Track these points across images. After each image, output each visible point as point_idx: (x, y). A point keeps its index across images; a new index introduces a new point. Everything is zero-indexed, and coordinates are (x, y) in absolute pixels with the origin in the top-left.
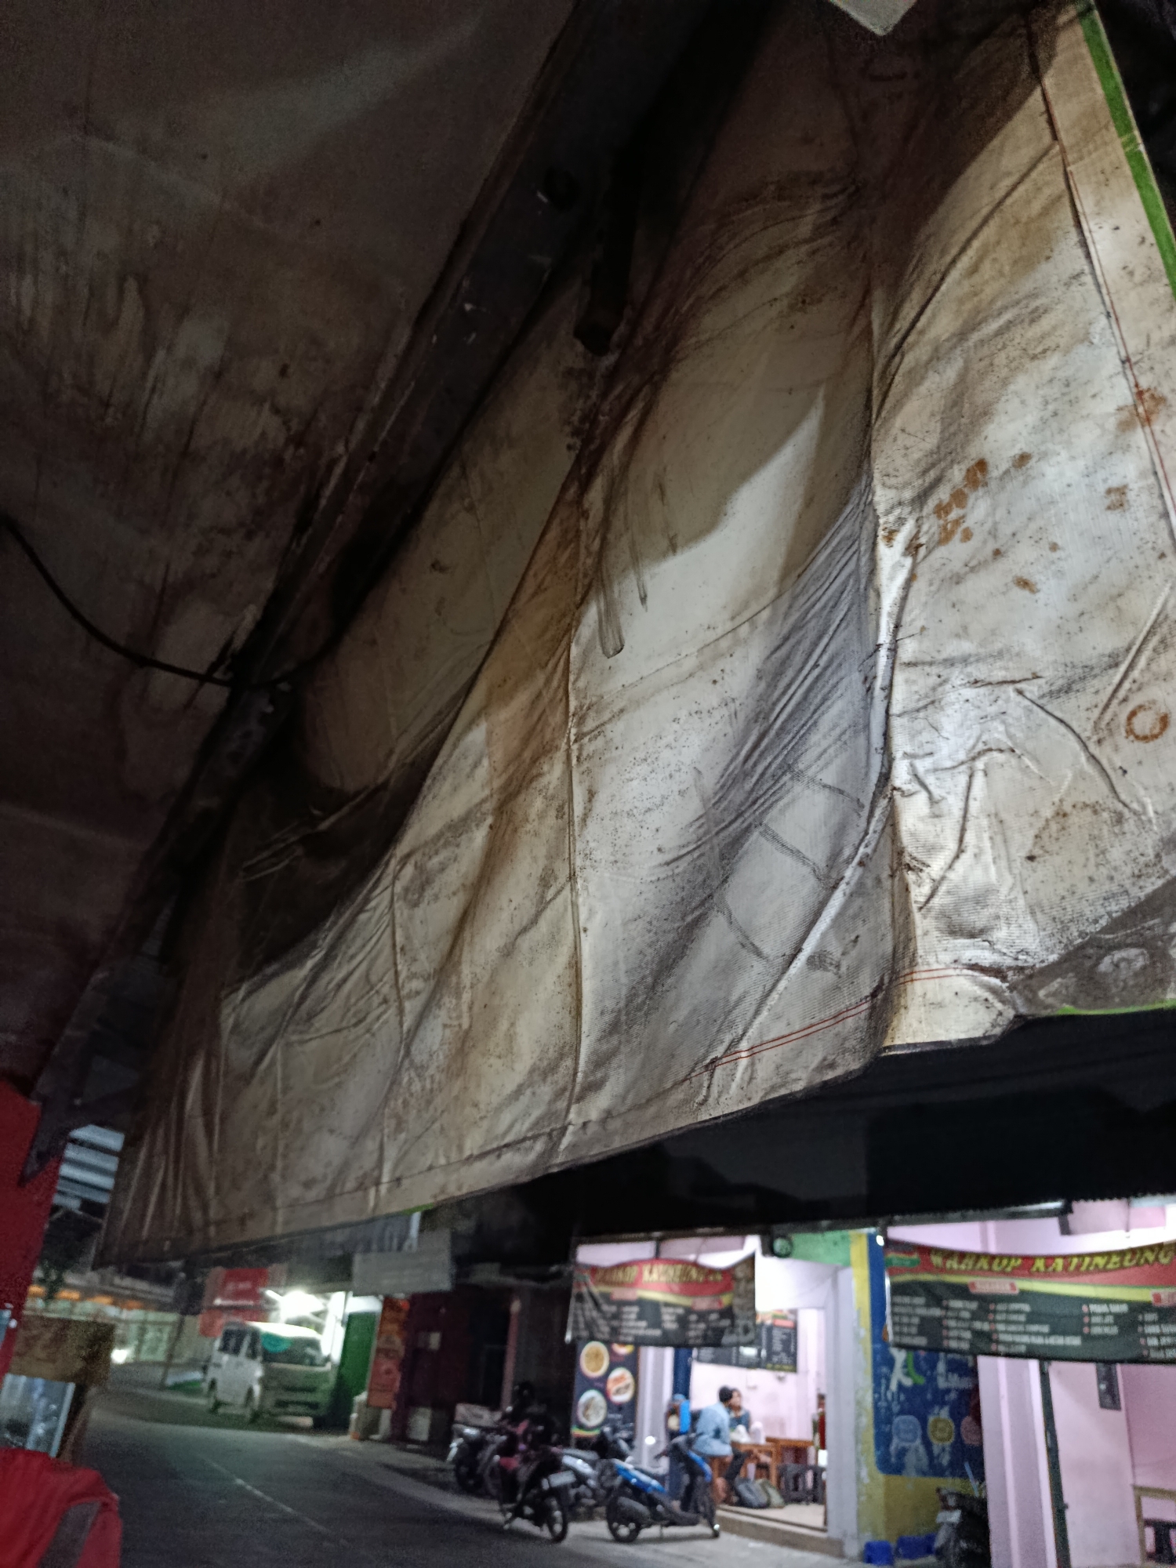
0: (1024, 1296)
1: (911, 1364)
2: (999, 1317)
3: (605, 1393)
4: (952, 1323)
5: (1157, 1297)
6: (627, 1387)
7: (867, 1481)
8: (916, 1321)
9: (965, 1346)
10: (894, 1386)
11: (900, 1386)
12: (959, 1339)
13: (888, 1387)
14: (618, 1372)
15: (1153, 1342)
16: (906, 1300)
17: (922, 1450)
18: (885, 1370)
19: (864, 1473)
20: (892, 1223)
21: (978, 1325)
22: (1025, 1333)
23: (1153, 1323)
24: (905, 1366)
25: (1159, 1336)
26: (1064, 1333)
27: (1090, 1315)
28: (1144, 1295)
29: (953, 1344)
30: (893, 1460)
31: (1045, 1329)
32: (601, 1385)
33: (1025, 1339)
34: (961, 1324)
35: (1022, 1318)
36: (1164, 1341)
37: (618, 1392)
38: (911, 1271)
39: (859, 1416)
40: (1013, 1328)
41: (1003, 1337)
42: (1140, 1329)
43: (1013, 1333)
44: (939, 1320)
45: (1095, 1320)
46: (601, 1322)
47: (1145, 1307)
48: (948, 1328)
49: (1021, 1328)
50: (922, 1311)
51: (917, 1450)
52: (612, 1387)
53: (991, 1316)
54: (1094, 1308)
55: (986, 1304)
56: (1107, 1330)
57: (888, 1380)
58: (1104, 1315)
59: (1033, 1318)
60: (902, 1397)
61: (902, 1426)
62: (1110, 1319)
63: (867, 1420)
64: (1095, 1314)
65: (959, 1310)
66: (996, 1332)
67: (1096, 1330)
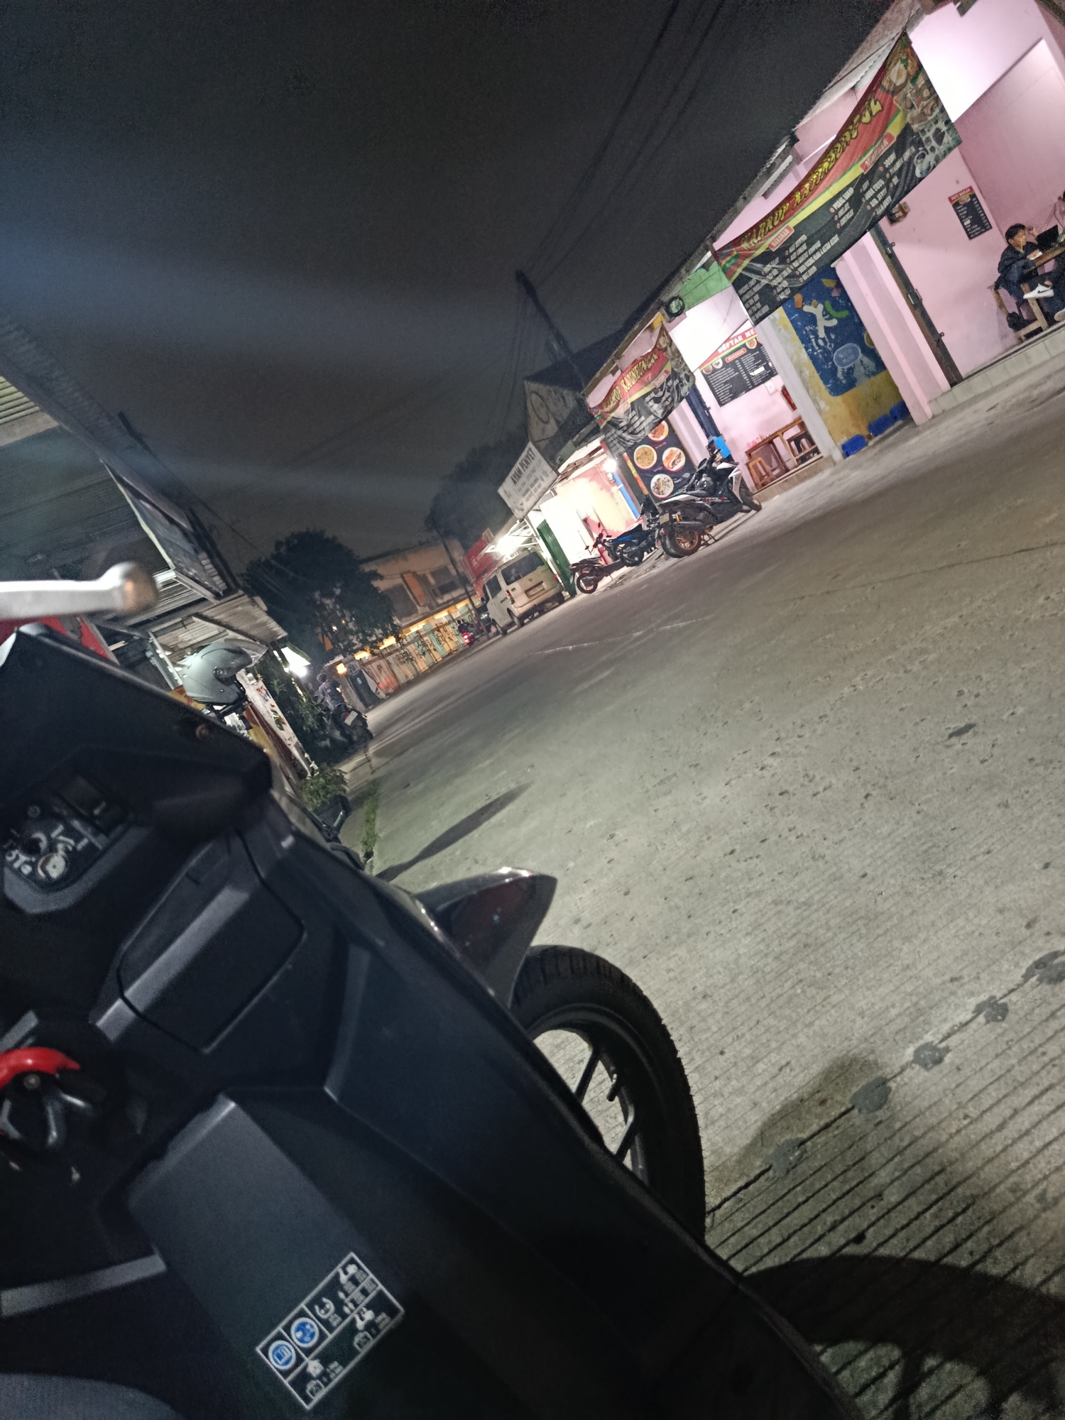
0: (799, 229)
1: (829, 309)
2: (793, 258)
3: (665, 471)
4: (774, 283)
5: (863, 166)
6: (679, 456)
7: (828, 408)
8: (757, 297)
9: (788, 292)
10: (822, 334)
11: (827, 330)
12: (784, 289)
13: (817, 338)
14: (666, 453)
15: (874, 203)
16: (746, 287)
17: (866, 360)
18: (808, 328)
19: (823, 405)
20: (714, 239)
21: (785, 273)
22: (809, 257)
23: (868, 189)
24: (825, 313)
25: (875, 196)
26: (828, 240)
27: (837, 212)
28: (856, 172)
29: (782, 297)
30: (844, 382)
31: (818, 244)
32: (660, 468)
33: (811, 261)
34: (779, 279)
35: (804, 247)
36: (880, 196)
37: (674, 463)
38: (738, 265)
39: (801, 373)
40: (801, 260)
41: (801, 269)
42: (864, 201)
43: (803, 263)
44: (767, 286)
45: (841, 213)
46: (625, 435)
47: (862, 178)
48: (775, 287)
49: (806, 255)
50: (757, 289)
51: (862, 362)
52: (667, 464)
53: (788, 261)
54: (837, 205)
55: (781, 255)
56: (849, 216)
57: (815, 333)
58: (843, 205)
59: (810, 243)
60: (833, 337)
61: (841, 356)
62: (847, 206)
63: (810, 370)
64: (839, 209)
65: (770, 272)
66: (796, 269)
67: (843, 221)
